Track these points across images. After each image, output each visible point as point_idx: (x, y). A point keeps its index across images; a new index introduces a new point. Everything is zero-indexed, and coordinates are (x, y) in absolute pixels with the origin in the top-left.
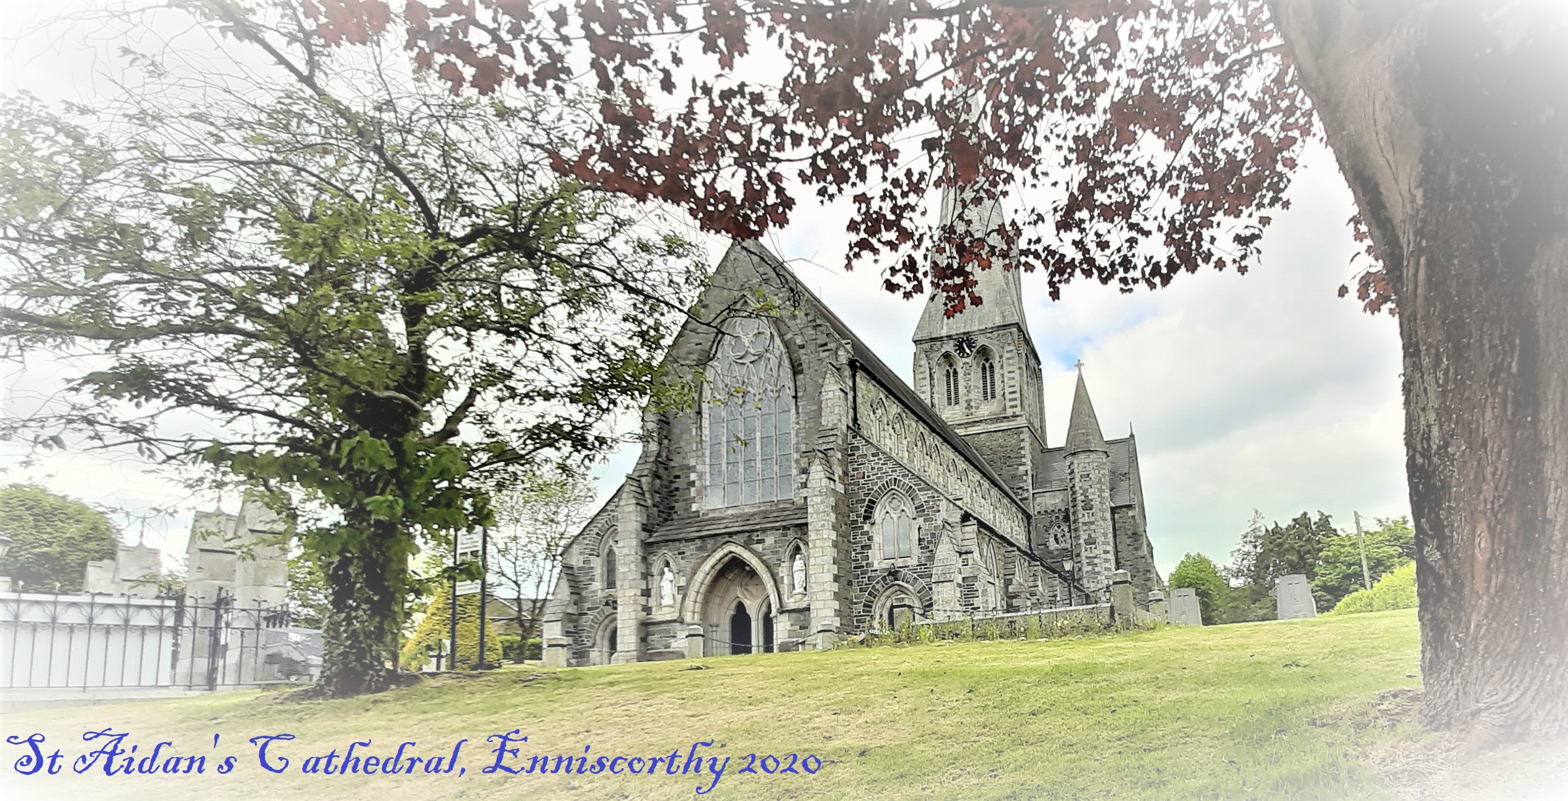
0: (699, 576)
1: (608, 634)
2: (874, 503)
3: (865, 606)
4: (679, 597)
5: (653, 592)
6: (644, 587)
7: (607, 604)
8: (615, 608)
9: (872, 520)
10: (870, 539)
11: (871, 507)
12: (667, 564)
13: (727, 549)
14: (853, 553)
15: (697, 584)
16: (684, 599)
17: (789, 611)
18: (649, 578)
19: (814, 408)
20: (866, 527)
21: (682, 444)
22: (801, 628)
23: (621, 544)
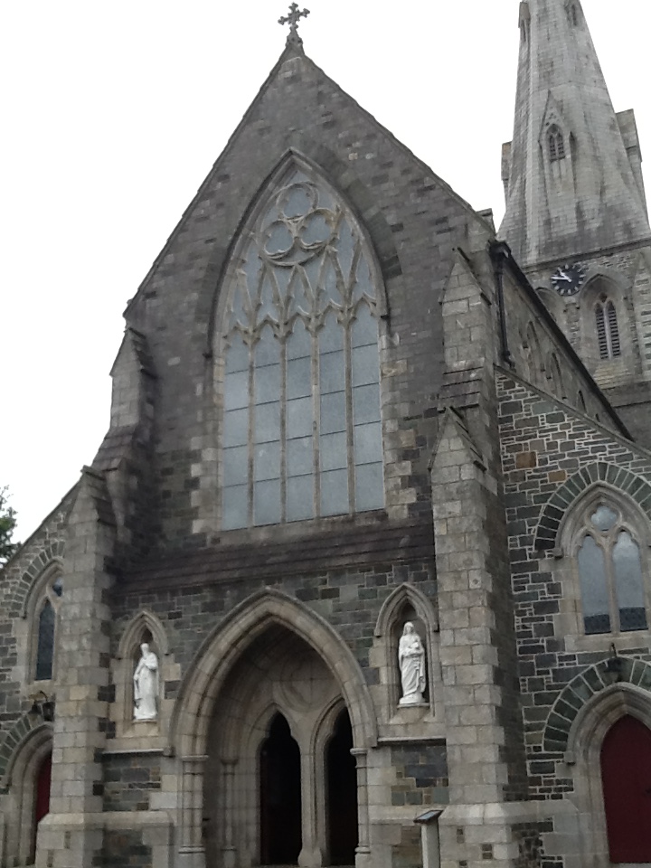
0: (208, 663)
1: (32, 766)
2: (559, 514)
3: (549, 734)
4: (169, 705)
5: (120, 694)
6: (104, 683)
7: (35, 709)
8: (50, 718)
9: (557, 551)
10: (555, 589)
11: (552, 523)
12: (147, 636)
13: (261, 609)
14: (518, 621)
15: (203, 679)
16: (177, 710)
17: (394, 746)
18: (113, 662)
19: (426, 334)
20: (544, 566)
21: (179, 411)
22: (420, 783)
23: (67, 595)
